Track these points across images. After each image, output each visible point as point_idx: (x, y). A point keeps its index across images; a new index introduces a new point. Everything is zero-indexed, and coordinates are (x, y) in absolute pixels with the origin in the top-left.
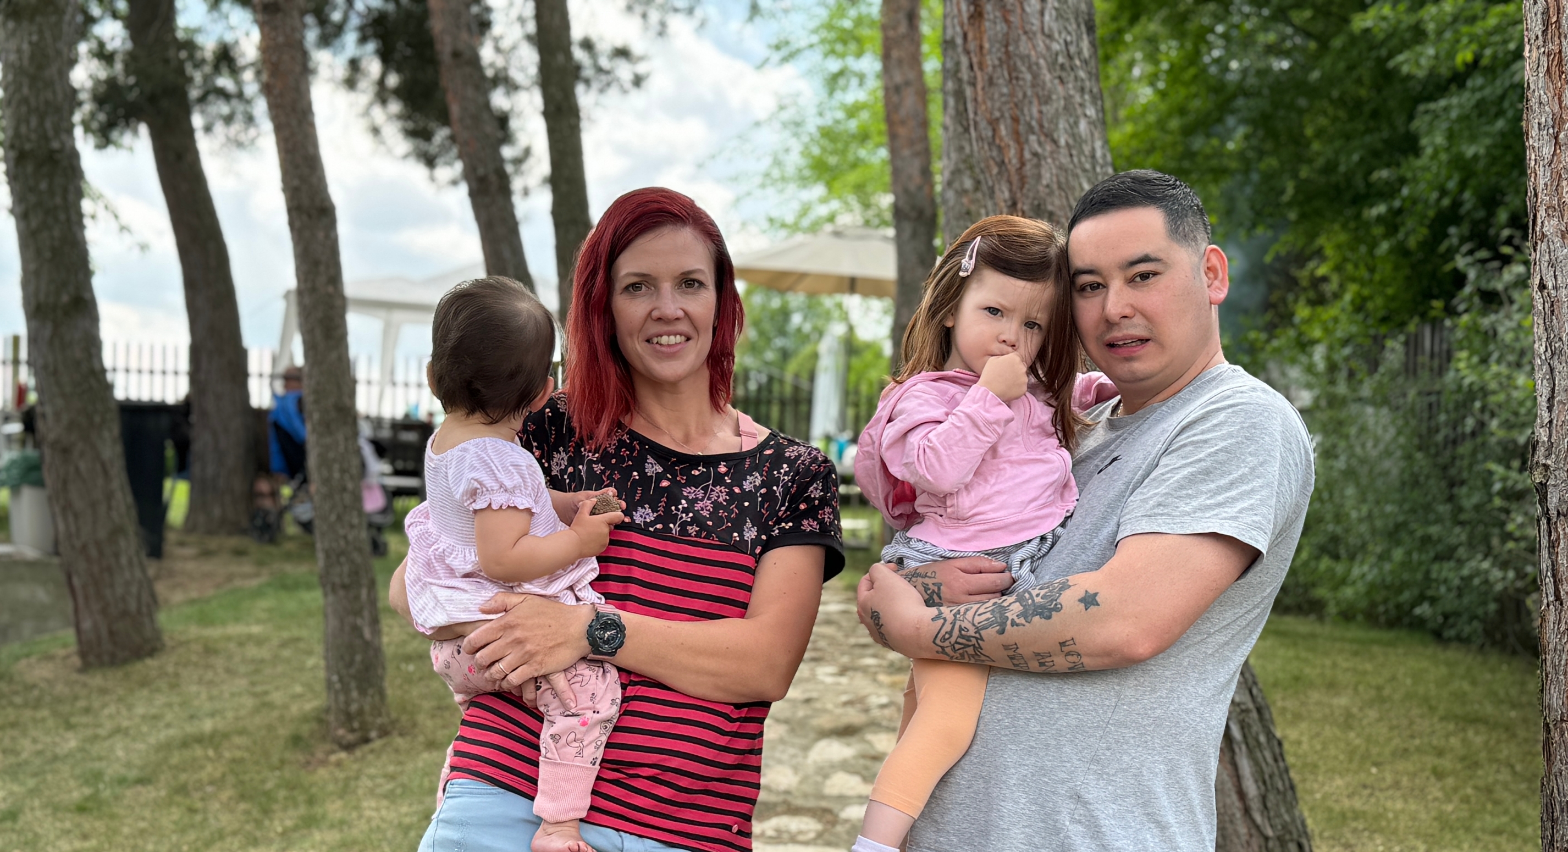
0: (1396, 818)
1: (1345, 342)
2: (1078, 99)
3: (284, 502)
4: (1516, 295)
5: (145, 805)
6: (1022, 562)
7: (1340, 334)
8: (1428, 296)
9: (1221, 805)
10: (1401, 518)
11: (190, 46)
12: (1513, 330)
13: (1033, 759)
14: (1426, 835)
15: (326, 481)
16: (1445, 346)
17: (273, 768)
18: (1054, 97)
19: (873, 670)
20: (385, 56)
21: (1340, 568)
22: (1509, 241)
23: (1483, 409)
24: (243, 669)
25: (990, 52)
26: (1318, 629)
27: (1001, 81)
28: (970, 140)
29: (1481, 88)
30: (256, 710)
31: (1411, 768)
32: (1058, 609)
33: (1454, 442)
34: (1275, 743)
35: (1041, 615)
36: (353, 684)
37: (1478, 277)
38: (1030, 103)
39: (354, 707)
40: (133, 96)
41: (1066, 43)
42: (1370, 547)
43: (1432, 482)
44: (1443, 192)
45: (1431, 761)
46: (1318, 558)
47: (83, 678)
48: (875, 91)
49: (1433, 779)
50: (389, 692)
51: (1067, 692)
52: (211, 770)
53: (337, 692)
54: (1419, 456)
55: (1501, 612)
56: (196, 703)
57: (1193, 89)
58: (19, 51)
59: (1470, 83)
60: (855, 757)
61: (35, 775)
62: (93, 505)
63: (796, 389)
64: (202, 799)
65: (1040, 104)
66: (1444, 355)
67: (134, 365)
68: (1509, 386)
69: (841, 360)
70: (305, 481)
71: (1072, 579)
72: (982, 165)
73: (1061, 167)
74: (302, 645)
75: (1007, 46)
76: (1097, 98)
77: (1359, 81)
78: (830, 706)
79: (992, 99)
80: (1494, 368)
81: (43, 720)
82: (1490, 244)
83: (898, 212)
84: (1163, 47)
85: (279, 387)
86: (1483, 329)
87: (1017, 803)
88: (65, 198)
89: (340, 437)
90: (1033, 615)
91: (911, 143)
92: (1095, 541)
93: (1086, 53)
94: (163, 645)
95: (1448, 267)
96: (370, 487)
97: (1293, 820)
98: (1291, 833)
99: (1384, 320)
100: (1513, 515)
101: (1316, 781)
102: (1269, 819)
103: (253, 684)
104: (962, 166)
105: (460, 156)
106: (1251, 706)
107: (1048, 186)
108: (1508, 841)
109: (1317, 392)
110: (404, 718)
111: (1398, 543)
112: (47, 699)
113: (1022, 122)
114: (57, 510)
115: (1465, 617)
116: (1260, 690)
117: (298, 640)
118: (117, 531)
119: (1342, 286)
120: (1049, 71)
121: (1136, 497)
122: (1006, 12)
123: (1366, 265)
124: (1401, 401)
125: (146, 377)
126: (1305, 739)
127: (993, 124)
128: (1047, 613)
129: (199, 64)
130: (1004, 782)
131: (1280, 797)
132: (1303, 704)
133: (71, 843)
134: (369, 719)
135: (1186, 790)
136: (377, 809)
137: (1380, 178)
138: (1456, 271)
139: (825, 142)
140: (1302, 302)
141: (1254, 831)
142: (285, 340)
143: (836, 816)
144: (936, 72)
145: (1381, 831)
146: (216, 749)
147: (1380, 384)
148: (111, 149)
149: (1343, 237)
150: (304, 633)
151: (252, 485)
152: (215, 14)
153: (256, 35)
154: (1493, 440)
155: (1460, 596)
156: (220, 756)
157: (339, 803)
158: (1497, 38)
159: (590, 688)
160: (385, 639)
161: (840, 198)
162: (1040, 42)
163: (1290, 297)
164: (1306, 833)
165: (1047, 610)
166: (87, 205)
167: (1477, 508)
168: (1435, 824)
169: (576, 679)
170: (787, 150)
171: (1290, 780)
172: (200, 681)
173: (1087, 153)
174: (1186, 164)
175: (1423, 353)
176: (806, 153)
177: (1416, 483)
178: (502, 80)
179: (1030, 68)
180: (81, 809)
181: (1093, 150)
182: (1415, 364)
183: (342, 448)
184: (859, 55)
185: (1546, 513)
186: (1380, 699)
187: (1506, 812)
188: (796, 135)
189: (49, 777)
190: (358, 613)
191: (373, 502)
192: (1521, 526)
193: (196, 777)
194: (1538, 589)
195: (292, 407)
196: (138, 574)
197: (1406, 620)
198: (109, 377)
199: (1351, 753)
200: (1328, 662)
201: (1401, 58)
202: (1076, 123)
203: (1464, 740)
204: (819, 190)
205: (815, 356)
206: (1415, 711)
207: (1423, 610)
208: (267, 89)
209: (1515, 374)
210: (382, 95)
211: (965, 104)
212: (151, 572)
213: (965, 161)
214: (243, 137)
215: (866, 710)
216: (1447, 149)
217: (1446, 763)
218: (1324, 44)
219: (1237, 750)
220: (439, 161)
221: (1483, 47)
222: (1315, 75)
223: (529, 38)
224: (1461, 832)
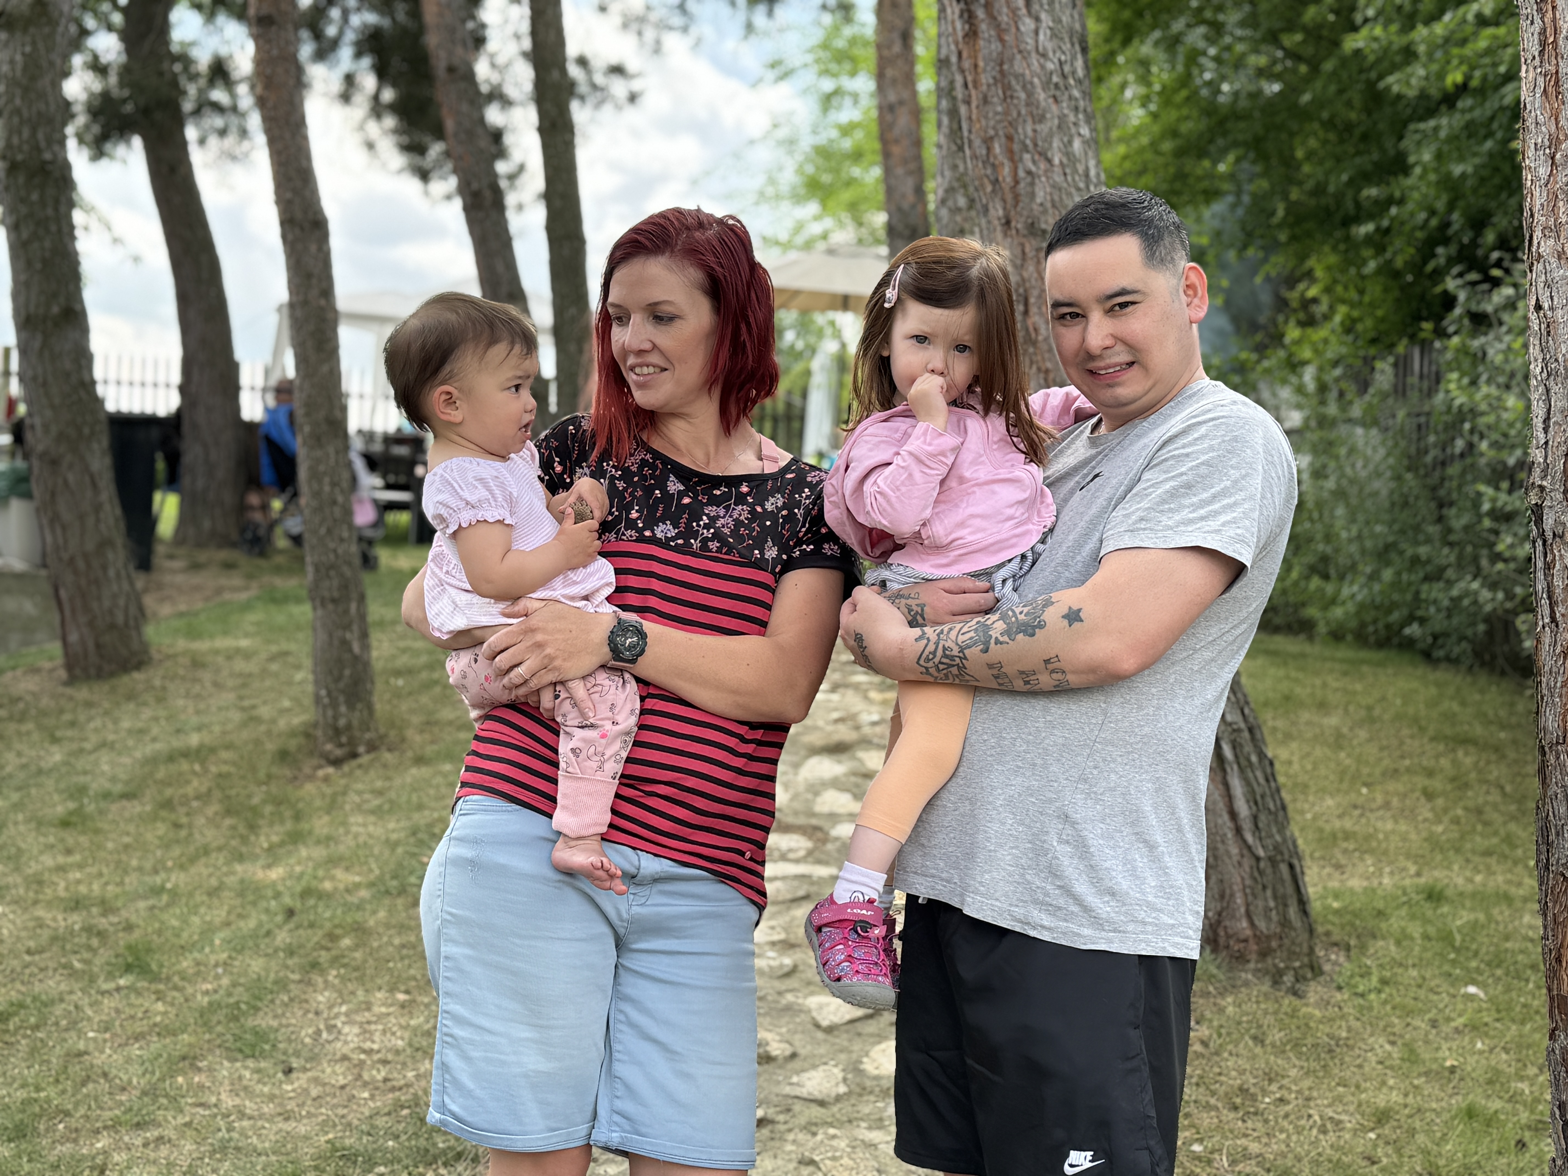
0: (1386, 838)
1: (1335, 364)
2: (1072, 118)
3: (274, 515)
4: (1506, 317)
5: (130, 820)
6: (1004, 581)
7: (1330, 355)
8: (1418, 318)
9: (1212, 825)
10: (1391, 539)
11: (185, 59)
12: (1503, 352)
13: (1019, 779)
14: (1417, 856)
15: (317, 494)
16: (1434, 368)
17: (259, 783)
18: (1048, 116)
19: (865, 687)
20: (382, 72)
21: (1330, 588)
22: (1498, 264)
23: (1472, 431)
24: (230, 683)
25: (985, 71)
26: (1308, 648)
27: (995, 100)
28: (964, 158)
29: (1471, 109)
30: (244, 724)
31: (1401, 788)
32: (1041, 626)
33: (1443, 464)
34: (1267, 763)
35: (1025, 632)
36: (341, 699)
37: (1468, 299)
38: (1025, 121)
39: (342, 722)
40: (129, 108)
41: (1061, 63)
42: (1361, 567)
43: (1421, 503)
44: (1433, 212)
45: (1421, 781)
46: (1307, 578)
47: (69, 691)
48: (869, 109)
49: (1423, 800)
50: (378, 707)
51: (1053, 710)
52: (196, 785)
53: (325, 707)
54: (1409, 476)
55: (1490, 633)
56: (183, 717)
57: (1185, 111)
58: (12, 62)
59: (1460, 104)
60: (845, 775)
61: (19, 789)
62: (82, 517)
63: (789, 405)
64: (188, 814)
65: (1034, 123)
66: (1433, 377)
67: (125, 377)
68: (1498, 407)
69: (834, 377)
70: (295, 495)
71: (1055, 596)
72: (977, 183)
73: (1054, 186)
74: (290, 659)
75: (1001, 64)
76: (1089, 118)
77: (1349, 104)
78: (821, 723)
79: (986, 117)
80: (1484, 389)
81: (28, 733)
82: (1482, 266)
83: (891, 230)
84: (1154, 69)
85: (271, 402)
86: (1472, 350)
87: (1004, 824)
88: (56, 209)
89: (331, 450)
90: (1018, 633)
91: (905, 162)
92: (1079, 558)
93: (1080, 73)
94: (150, 659)
95: (1438, 289)
96: (361, 501)
97: (1285, 840)
98: (1282, 853)
99: (1374, 341)
100: (1503, 536)
101: (1307, 801)
102: (1260, 839)
103: (241, 698)
104: (956, 184)
105: (455, 171)
106: (1242, 725)
107: (1041, 204)
108: (1498, 862)
109: (1307, 412)
110: (393, 733)
111: (1388, 564)
112: (33, 712)
113: (1016, 140)
114: (45, 522)
115: (1454, 638)
116: (1252, 710)
117: (286, 654)
118: (105, 544)
119: (1332, 308)
120: (1044, 89)
121: (1119, 513)
122: (1000, 32)
123: (1356, 287)
124: (1390, 422)
125: (137, 390)
126: (1295, 759)
127: (988, 142)
128: (1030, 631)
129: (194, 77)
130: (990, 803)
131: (1271, 817)
132: (1293, 723)
133: (54, 858)
134: (357, 734)
135: (1174, 808)
136: (365, 825)
137: (1368, 197)
138: (1445, 292)
139: (820, 161)
140: (1292, 323)
141: (1245, 852)
142: (277, 353)
143: (827, 834)
144: (930, 92)
145: (1371, 851)
146: (203, 763)
147: (1370, 404)
148: (104, 162)
149: (1333, 259)
150: (293, 647)
151: (242, 497)
152: (211, 27)
153: (250, 47)
154: (1483, 461)
155: (1449, 617)
156: (206, 771)
157: (326, 819)
158: (1487, 60)
159: (610, 697)
160: (375, 654)
161: (834, 215)
162: (1034, 60)
163: (1281, 318)
164: (1297, 853)
165: (1030, 628)
166: (78, 217)
167: (1467, 528)
168: (1425, 845)
169: (596, 689)
170: (780, 169)
171: (1281, 799)
172: (187, 696)
173: (1081, 171)
174: (1178, 186)
175: (1412, 374)
176: (800, 171)
177: (1406, 504)
178: (497, 96)
179: (1024, 87)
180: (65, 824)
181: (1087, 170)
182: (1404, 385)
183: (332, 461)
184: (853, 74)
185: (1542, 534)
186: (1370, 720)
187: (1496, 833)
188: (791, 153)
189: (33, 791)
190: (347, 627)
191: (364, 516)
192: (1512, 546)
193: (181, 791)
194: (1531, 610)
195: (283, 420)
196: (126, 586)
197: (1395, 641)
198: (100, 390)
199: (1342, 774)
200: (1318, 682)
201: (1390, 79)
202: (1070, 142)
203: (1455, 762)
204: (812, 208)
205: (808, 373)
206: (1405, 732)
207: (1413, 630)
208: (261, 103)
209: (1504, 396)
210: (377, 109)
211: (959, 122)
212: (140, 584)
213: (958, 180)
214: (238, 151)
215: (857, 728)
216: (1436, 170)
217: (1437, 784)
218: (1315, 69)
219: (1229, 770)
220: (434, 175)
221: (1473, 68)
222: (1306, 98)
223: (525, 55)
224: (1451, 853)
